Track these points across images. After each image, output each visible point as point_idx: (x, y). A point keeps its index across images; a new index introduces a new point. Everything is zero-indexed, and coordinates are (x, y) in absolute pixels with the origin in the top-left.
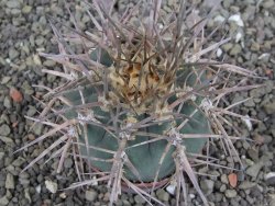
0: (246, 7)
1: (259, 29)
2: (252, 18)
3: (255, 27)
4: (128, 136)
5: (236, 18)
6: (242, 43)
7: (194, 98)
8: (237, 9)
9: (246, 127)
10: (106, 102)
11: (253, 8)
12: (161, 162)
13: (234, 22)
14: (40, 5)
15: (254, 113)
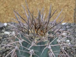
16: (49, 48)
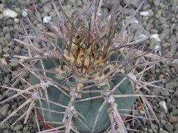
0: (162, 30)
1: (173, 44)
2: (168, 37)
3: (169, 42)
4: (76, 94)
5: (155, 36)
6: (160, 52)
7: (123, 71)
8: (156, 31)
9: (163, 110)
10: (61, 72)
11: (168, 30)
12: (100, 110)
13: (154, 39)
14: (6, 26)
15: (169, 100)
16: (109, 102)
